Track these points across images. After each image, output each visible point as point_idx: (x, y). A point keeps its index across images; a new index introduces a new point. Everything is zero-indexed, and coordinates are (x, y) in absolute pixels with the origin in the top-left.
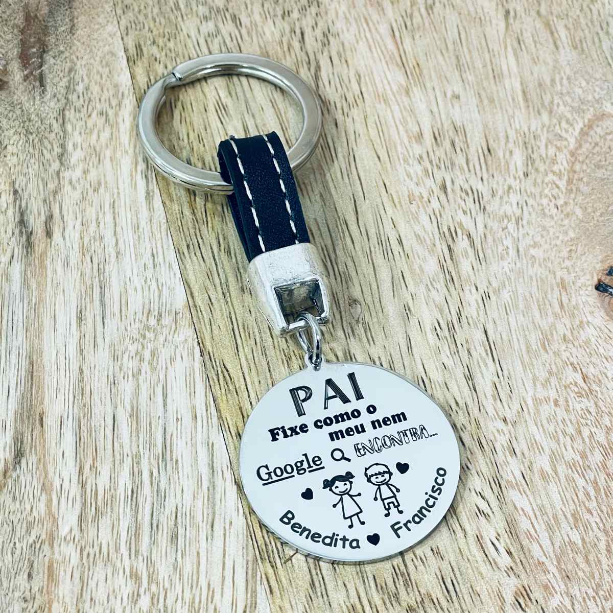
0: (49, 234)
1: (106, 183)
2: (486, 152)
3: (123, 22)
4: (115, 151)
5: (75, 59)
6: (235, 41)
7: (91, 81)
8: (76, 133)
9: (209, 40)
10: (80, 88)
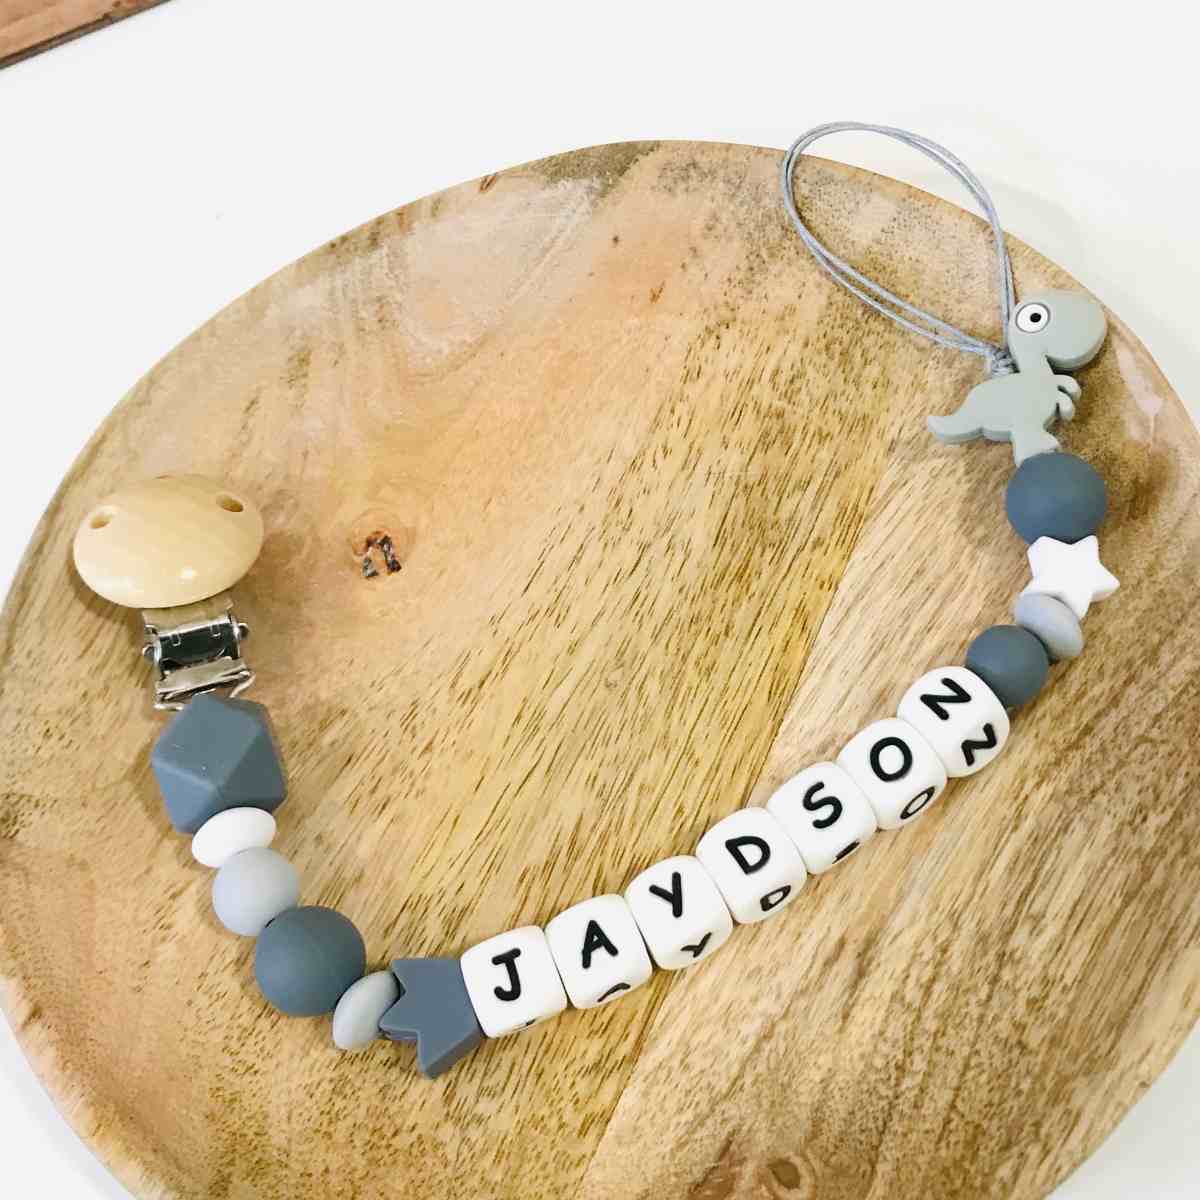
0: (842, 944)
1: (742, 972)
2: (353, 760)
3: (576, 1174)
4: (706, 1008)
5: (668, 1156)
6: (474, 1067)
7: (670, 1119)
8: (732, 1057)
9: (499, 1089)
10: (689, 1115)
